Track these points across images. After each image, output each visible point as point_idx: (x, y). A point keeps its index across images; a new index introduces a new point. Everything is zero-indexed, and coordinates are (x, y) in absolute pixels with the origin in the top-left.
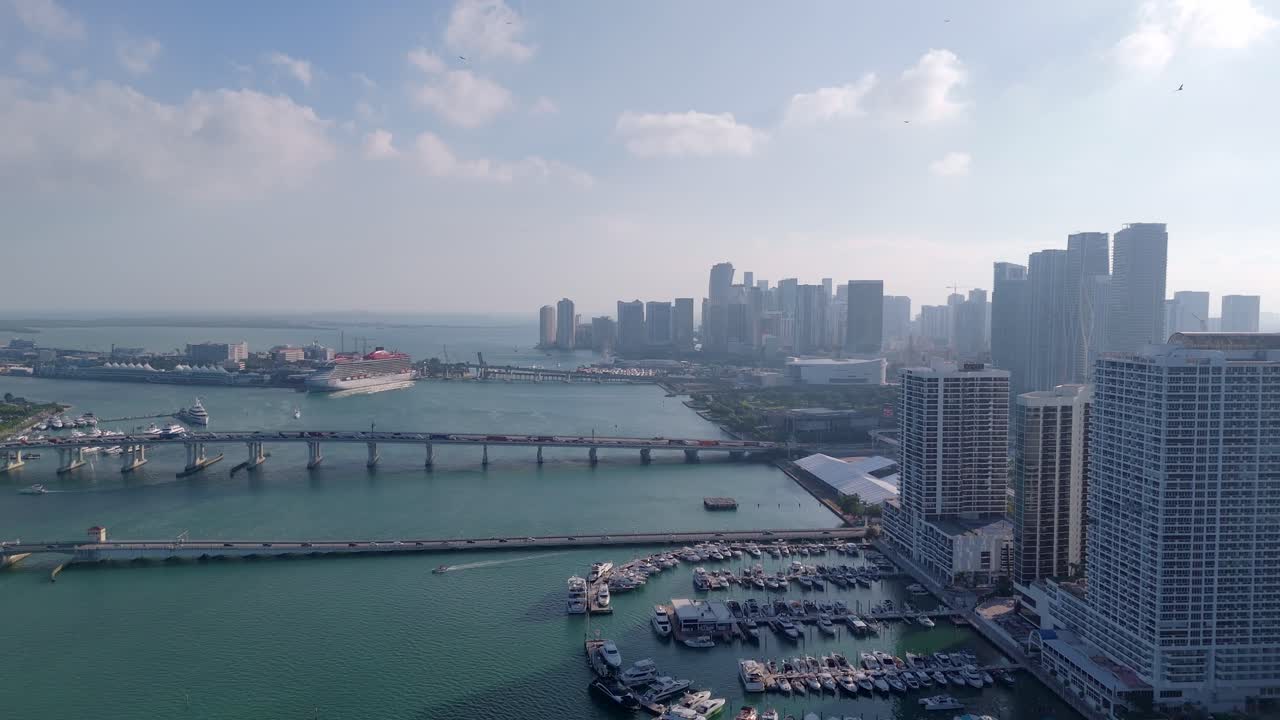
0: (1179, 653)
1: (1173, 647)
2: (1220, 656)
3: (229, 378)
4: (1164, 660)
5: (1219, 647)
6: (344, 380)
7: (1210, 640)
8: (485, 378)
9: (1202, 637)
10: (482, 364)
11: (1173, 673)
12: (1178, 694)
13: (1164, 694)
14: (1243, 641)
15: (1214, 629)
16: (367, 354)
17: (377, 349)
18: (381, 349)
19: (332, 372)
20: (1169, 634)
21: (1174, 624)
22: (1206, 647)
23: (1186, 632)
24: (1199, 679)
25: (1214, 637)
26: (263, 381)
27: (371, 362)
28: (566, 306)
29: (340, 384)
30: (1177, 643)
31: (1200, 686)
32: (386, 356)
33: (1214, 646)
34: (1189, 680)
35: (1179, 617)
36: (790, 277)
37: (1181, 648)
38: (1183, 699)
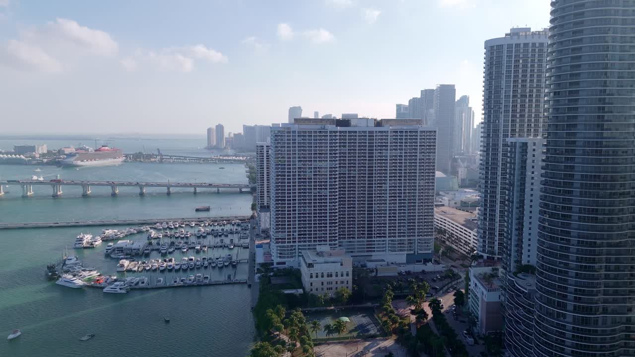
0: (283, 247)
1: (280, 244)
2: (300, 247)
3: (26, 161)
4: (277, 250)
5: (300, 244)
6: (82, 161)
7: (296, 241)
8: (161, 161)
9: (292, 240)
10: (160, 154)
11: (281, 255)
12: (284, 263)
13: (278, 263)
14: (310, 241)
15: (297, 237)
16: (97, 148)
17: (103, 146)
18: (105, 146)
19: (75, 158)
20: (278, 239)
21: (280, 235)
22: (294, 244)
23: (285, 238)
24: (292, 257)
25: (297, 240)
26: (43, 162)
27: (99, 153)
28: (220, 128)
29: (79, 163)
30: (282, 243)
31: (292, 260)
32: (107, 150)
33: (297, 244)
34: (288, 257)
35: (282, 232)
36: (328, 114)
37: (283, 244)
38: (286, 266)
